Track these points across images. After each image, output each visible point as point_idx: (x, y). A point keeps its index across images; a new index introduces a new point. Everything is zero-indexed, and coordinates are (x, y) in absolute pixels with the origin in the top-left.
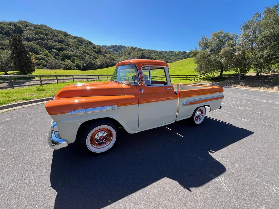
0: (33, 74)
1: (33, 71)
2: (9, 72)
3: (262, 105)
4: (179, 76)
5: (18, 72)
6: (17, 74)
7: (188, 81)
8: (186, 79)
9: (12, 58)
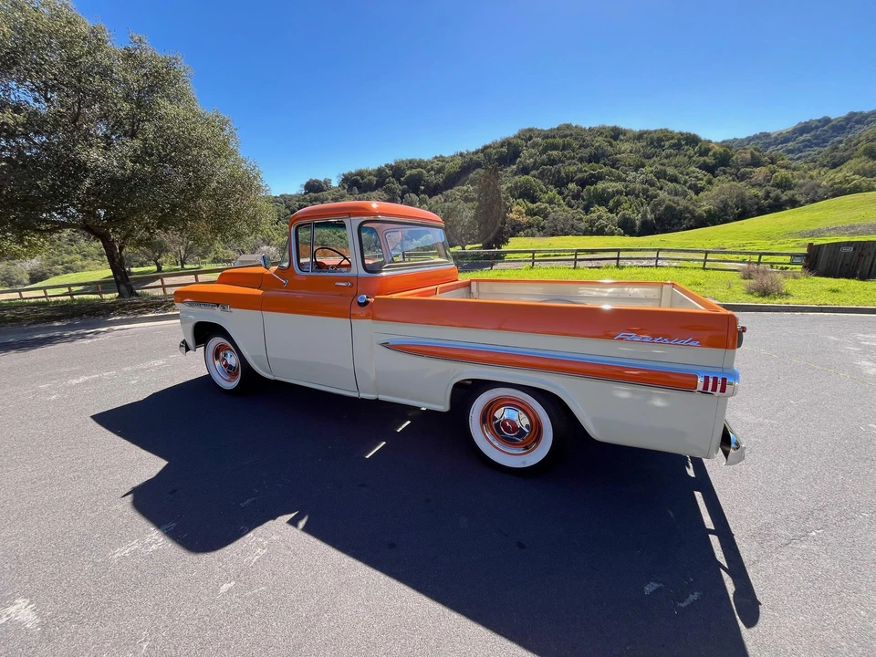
0: (504, 248)
1: (505, 241)
2: (468, 247)
5: (481, 245)
6: (480, 248)
9: (476, 217)
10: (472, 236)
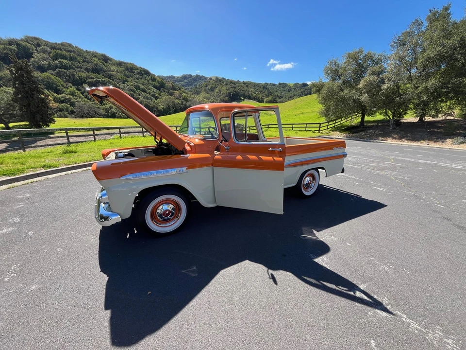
0: (52, 126)
1: (52, 121)
2: (11, 125)
3: (416, 167)
4: (294, 126)
5: (27, 123)
6: (25, 127)
7: (308, 132)
8: (306, 130)
9: (15, 100)
10: (12, 116)
